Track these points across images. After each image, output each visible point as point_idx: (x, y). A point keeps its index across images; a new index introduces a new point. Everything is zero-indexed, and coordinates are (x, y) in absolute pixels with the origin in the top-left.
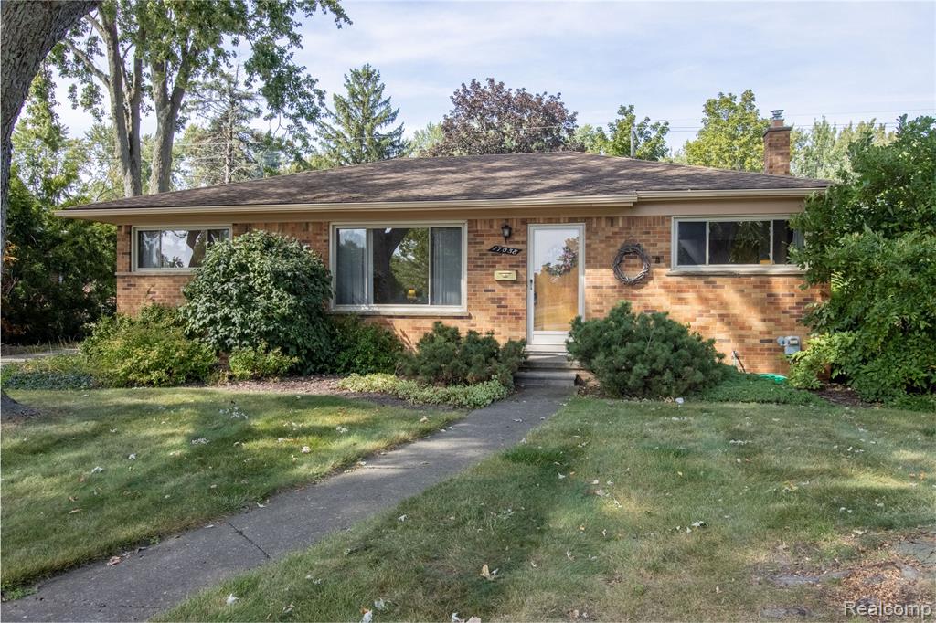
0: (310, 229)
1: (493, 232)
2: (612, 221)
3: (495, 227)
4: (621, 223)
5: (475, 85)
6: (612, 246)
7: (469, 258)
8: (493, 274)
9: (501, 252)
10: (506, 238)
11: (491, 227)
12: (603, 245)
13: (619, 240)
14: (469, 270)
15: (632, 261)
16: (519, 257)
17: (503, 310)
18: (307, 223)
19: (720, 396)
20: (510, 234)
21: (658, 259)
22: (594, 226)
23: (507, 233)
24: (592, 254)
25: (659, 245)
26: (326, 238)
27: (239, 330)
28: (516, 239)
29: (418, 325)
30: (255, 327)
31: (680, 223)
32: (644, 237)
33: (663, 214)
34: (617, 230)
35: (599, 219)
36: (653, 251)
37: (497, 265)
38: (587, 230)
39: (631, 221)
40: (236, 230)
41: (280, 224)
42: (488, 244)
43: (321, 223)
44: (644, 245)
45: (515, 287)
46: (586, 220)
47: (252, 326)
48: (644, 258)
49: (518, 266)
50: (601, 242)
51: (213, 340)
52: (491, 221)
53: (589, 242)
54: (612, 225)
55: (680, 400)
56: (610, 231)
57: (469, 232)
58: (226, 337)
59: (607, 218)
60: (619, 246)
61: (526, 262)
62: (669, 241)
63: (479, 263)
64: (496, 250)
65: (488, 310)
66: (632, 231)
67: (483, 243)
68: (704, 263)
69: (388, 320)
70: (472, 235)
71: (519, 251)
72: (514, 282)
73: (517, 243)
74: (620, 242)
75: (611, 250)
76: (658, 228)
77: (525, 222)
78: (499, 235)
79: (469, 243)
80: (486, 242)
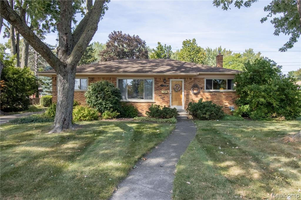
0: (111, 79)
1: (161, 81)
2: (191, 79)
3: (162, 80)
4: (193, 79)
5: (115, 33)
6: (191, 85)
7: (155, 88)
8: (161, 92)
9: (163, 86)
10: (165, 82)
11: (161, 80)
12: (189, 85)
13: (192, 83)
14: (155, 90)
15: (195, 89)
16: (168, 87)
17: (164, 101)
18: (110, 78)
19: (226, 119)
20: (166, 81)
21: (202, 88)
22: (186, 80)
23: (165, 81)
24: (186, 87)
25: (202, 85)
26: (116, 82)
27: (104, 106)
28: (167, 83)
29: (141, 105)
30: (109, 105)
31: (206, 80)
32: (198, 83)
33: (202, 77)
34: (192, 81)
35: (187, 78)
36: (200, 86)
37: (162, 89)
38: (185, 81)
39: (195, 79)
40: (89, 79)
41: (102, 78)
42: (160, 84)
43: (114, 78)
44: (198, 85)
45: (167, 95)
46: (185, 78)
47: (108, 105)
48: (198, 88)
49: (167, 90)
50: (188, 84)
51: (97, 109)
52: (161, 78)
53: (185, 84)
54: (191, 80)
55: (218, 120)
56: (190, 81)
57: (155, 81)
58: (101, 108)
59: (190, 78)
60: (192, 85)
61: (169, 89)
62: (204, 84)
63: (158, 89)
64: (162, 86)
65: (160, 101)
66: (195, 81)
67: (158, 84)
68: (212, 89)
69: (133, 103)
70: (156, 82)
71: (168, 86)
72: (167, 94)
73: (167, 84)
74: (193, 84)
75: (190, 86)
76: (202, 81)
77: (169, 79)
78: (163, 82)
79: (155, 84)
80: (159, 83)
